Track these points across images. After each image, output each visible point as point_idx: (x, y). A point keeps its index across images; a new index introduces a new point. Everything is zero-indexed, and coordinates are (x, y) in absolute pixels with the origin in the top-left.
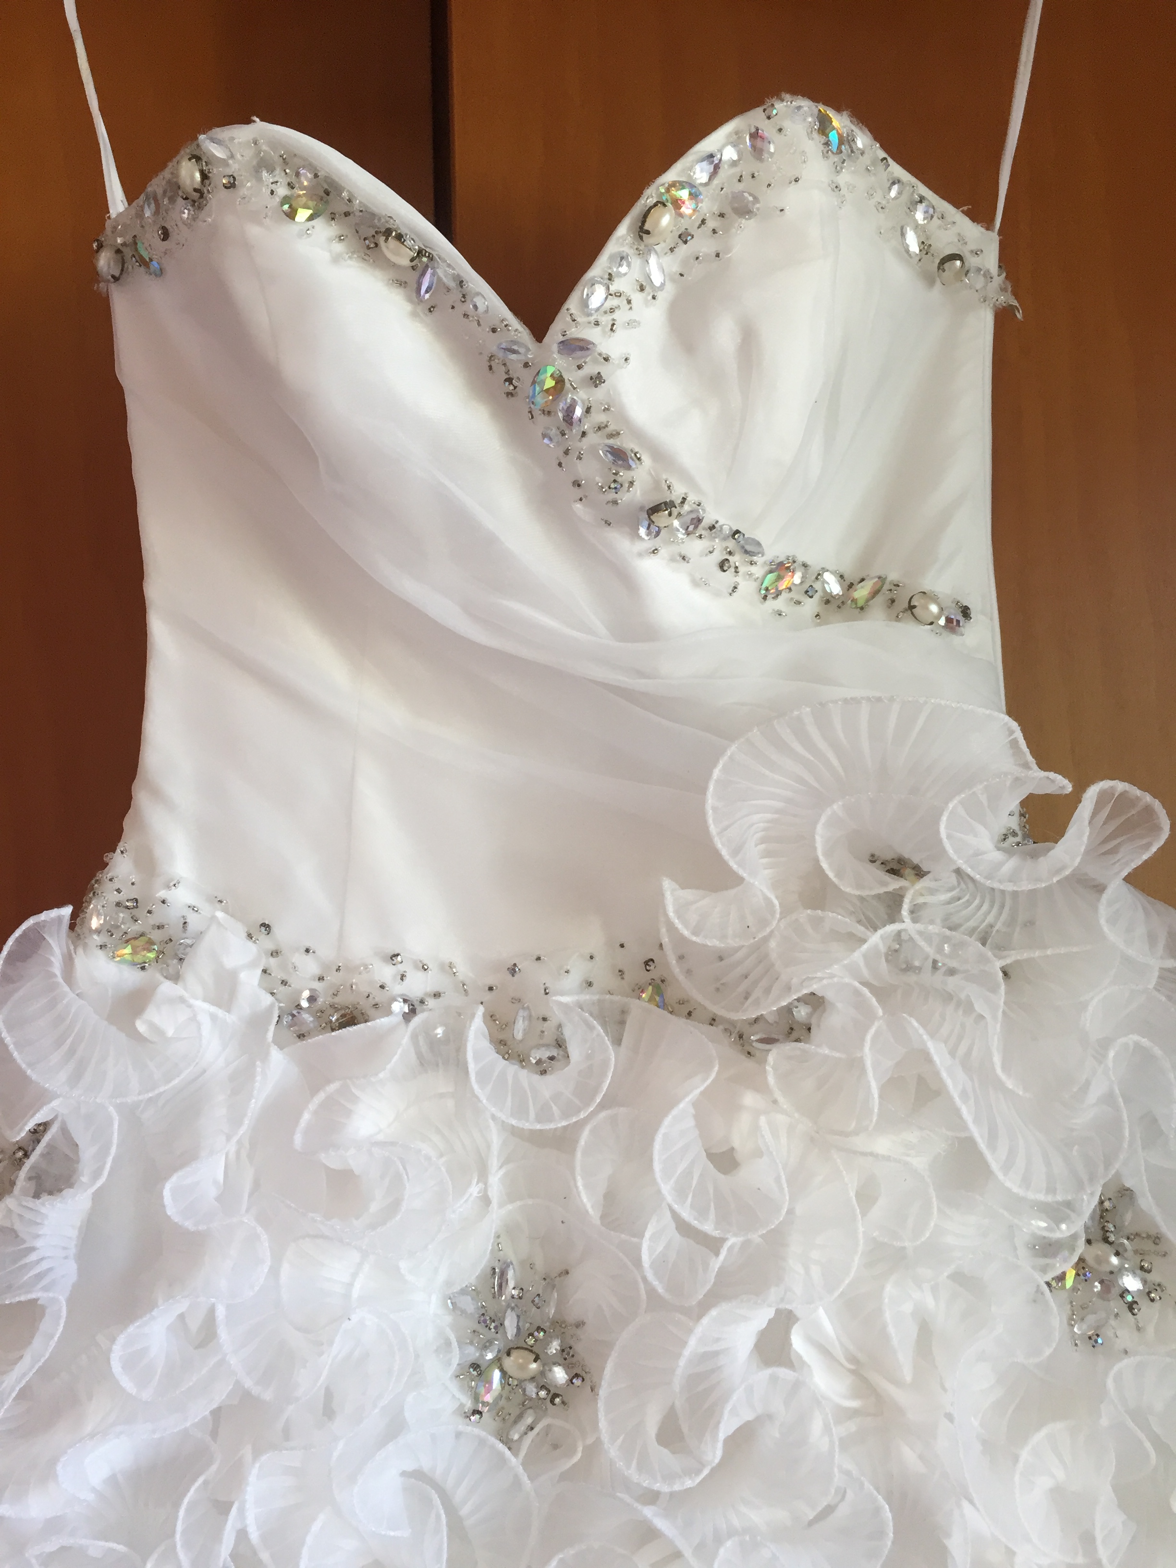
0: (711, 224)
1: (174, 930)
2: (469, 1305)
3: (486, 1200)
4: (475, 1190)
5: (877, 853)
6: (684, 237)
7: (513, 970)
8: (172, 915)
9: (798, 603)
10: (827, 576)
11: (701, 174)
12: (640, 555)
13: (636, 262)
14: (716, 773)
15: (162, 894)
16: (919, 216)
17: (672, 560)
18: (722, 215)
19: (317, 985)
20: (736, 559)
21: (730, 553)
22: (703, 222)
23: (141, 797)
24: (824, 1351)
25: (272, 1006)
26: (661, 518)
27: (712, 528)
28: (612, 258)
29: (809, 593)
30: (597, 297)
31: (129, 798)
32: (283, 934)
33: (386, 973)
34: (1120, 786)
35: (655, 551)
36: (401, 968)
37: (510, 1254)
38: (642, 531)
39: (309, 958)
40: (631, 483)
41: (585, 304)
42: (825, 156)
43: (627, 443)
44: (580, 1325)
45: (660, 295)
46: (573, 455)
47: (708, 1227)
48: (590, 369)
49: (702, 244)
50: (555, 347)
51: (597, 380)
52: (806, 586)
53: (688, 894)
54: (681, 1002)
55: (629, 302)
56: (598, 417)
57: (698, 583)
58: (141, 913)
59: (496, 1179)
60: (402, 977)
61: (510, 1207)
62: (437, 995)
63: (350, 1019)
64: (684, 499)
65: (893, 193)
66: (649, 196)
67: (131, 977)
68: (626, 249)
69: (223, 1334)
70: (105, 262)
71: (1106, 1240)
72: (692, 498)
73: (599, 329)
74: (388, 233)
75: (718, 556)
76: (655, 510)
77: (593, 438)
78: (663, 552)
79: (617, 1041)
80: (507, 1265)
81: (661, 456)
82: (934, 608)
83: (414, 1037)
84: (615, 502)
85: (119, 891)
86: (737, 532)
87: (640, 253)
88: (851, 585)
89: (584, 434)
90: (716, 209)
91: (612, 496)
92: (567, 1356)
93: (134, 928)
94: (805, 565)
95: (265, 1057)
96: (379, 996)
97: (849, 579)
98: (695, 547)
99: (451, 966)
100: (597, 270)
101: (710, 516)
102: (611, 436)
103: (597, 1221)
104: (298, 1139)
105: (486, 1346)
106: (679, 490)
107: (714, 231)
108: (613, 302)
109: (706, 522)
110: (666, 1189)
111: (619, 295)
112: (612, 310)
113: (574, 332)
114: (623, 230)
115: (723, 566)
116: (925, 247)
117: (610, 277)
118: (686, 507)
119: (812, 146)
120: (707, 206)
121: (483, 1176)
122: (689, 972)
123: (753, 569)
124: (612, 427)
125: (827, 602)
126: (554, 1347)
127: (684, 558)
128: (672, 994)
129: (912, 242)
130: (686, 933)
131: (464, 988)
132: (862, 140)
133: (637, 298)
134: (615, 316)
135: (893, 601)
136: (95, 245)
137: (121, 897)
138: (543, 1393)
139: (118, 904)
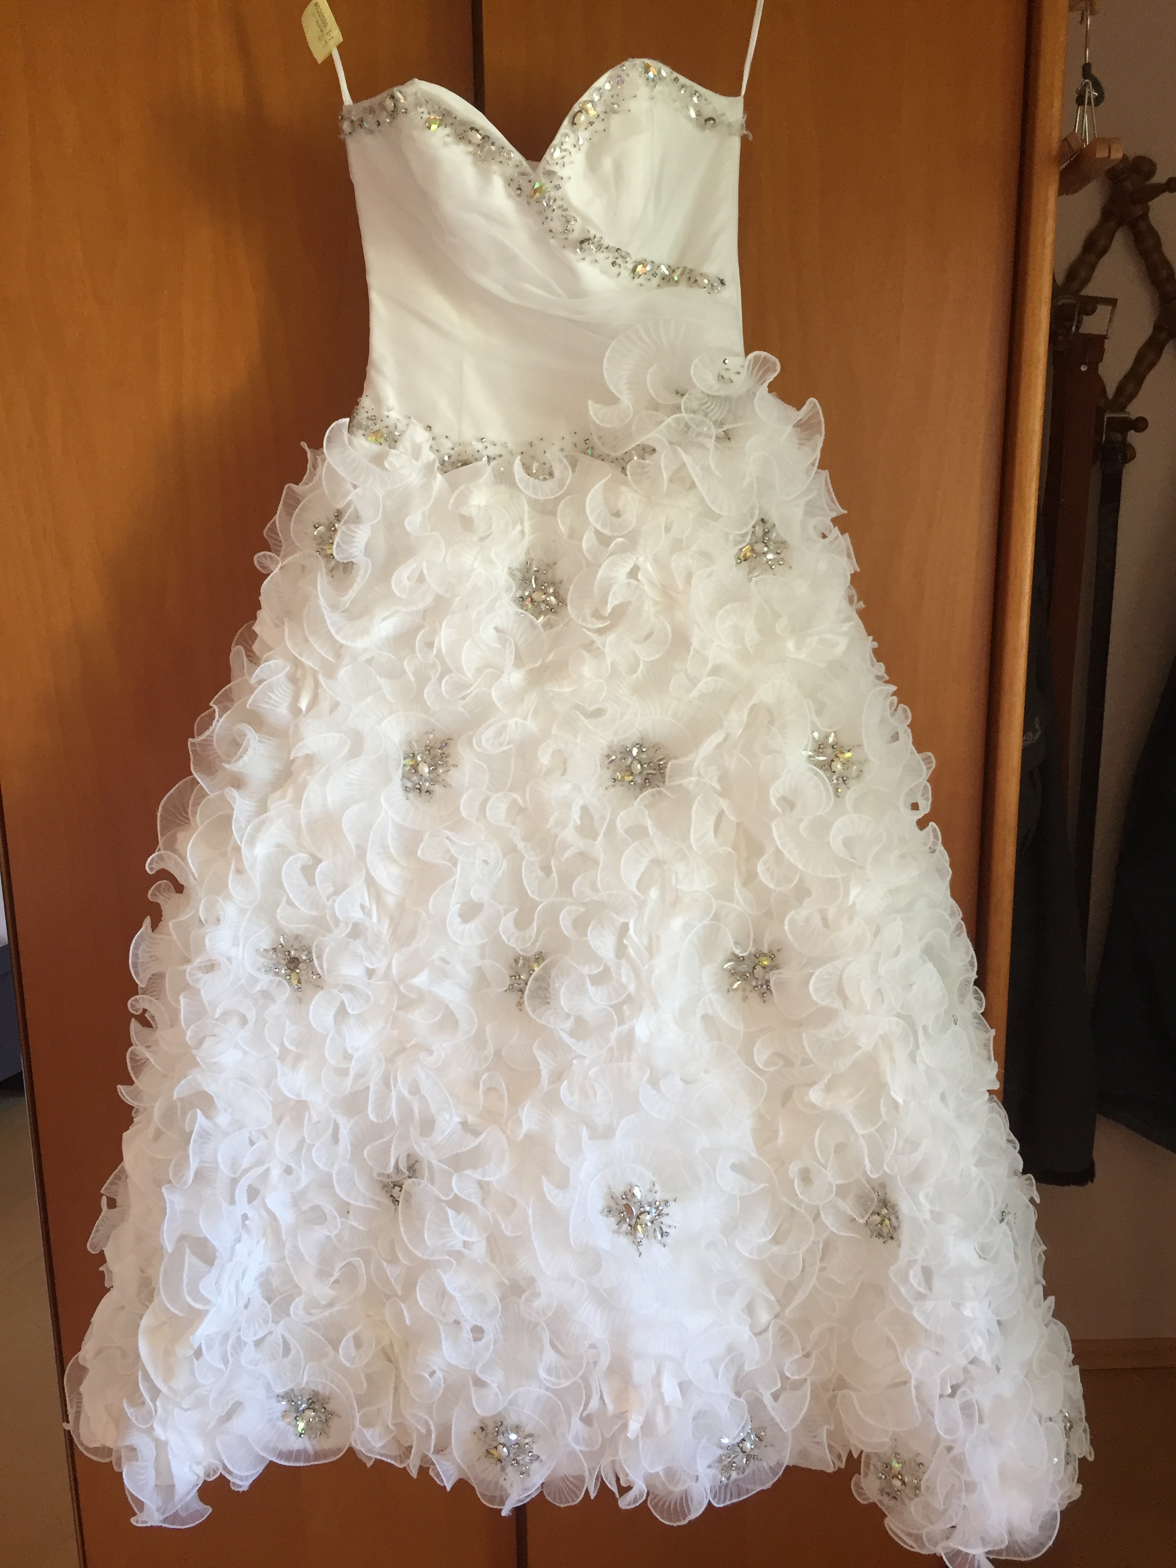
0: (602, 116)
1: (392, 428)
2: (519, 575)
3: (522, 533)
4: (519, 528)
5: (679, 391)
6: (591, 123)
7: (531, 444)
8: (390, 422)
9: (649, 280)
10: (662, 267)
11: (596, 98)
12: (578, 261)
13: (572, 135)
14: (607, 354)
15: (386, 413)
16: (695, 99)
17: (592, 262)
18: (606, 112)
19: (452, 452)
20: (619, 261)
21: (617, 258)
22: (598, 116)
23: (371, 373)
24: (652, 583)
25: (434, 460)
26: (585, 245)
27: (607, 248)
28: (562, 136)
29: (655, 275)
30: (557, 154)
31: (365, 373)
32: (436, 430)
33: (479, 446)
34: (763, 354)
35: (584, 259)
36: (485, 444)
37: (532, 555)
38: (578, 250)
39: (447, 440)
40: (573, 231)
41: (552, 155)
42: (647, 85)
43: (571, 213)
44: (561, 582)
45: (582, 148)
46: (549, 220)
47: (607, 532)
48: (555, 182)
49: (599, 126)
50: (541, 174)
51: (558, 187)
52: (653, 272)
53: (597, 406)
54: (600, 456)
55: (570, 153)
56: (559, 203)
57: (603, 272)
58: (378, 421)
59: (527, 524)
60: (486, 447)
61: (533, 536)
62: (500, 456)
63: (465, 463)
64: (595, 236)
65: (682, 92)
66: (576, 108)
67: (376, 448)
68: (568, 131)
69: (428, 578)
70: (346, 126)
71: (763, 542)
72: (598, 236)
73: (558, 166)
74: (472, 129)
75: (611, 260)
76: (582, 242)
77: (558, 212)
78: (587, 259)
79: (573, 471)
80: (532, 560)
81: (585, 219)
82: (706, 281)
83: (493, 470)
84: (566, 239)
85: (367, 412)
86: (619, 249)
87: (574, 132)
88: (674, 271)
89: (554, 210)
90: (603, 110)
91: (565, 236)
92: (556, 594)
93: (376, 428)
94: (653, 262)
95: (435, 478)
96: (477, 455)
97: (673, 267)
98: (601, 256)
99: (506, 443)
100: (556, 141)
101: (606, 242)
102: (564, 210)
103: (566, 537)
104: (450, 507)
105: (525, 590)
106: (593, 232)
107: (603, 120)
108: (564, 154)
109: (605, 246)
110: (591, 519)
111: (565, 150)
112: (563, 158)
113: (548, 168)
114: (566, 122)
115: (614, 264)
116: (698, 114)
117: (562, 144)
118: (596, 239)
119: (641, 81)
120: (600, 108)
121: (522, 524)
122: (603, 443)
123: (627, 265)
124: (565, 207)
125: (663, 279)
126: (551, 590)
127: (596, 261)
128: (596, 453)
129: (693, 114)
130: (598, 422)
131: (511, 453)
132: (665, 71)
133: (573, 150)
134: (565, 160)
135: (690, 278)
136: (340, 117)
137: (369, 415)
138: (548, 607)
139: (368, 418)
